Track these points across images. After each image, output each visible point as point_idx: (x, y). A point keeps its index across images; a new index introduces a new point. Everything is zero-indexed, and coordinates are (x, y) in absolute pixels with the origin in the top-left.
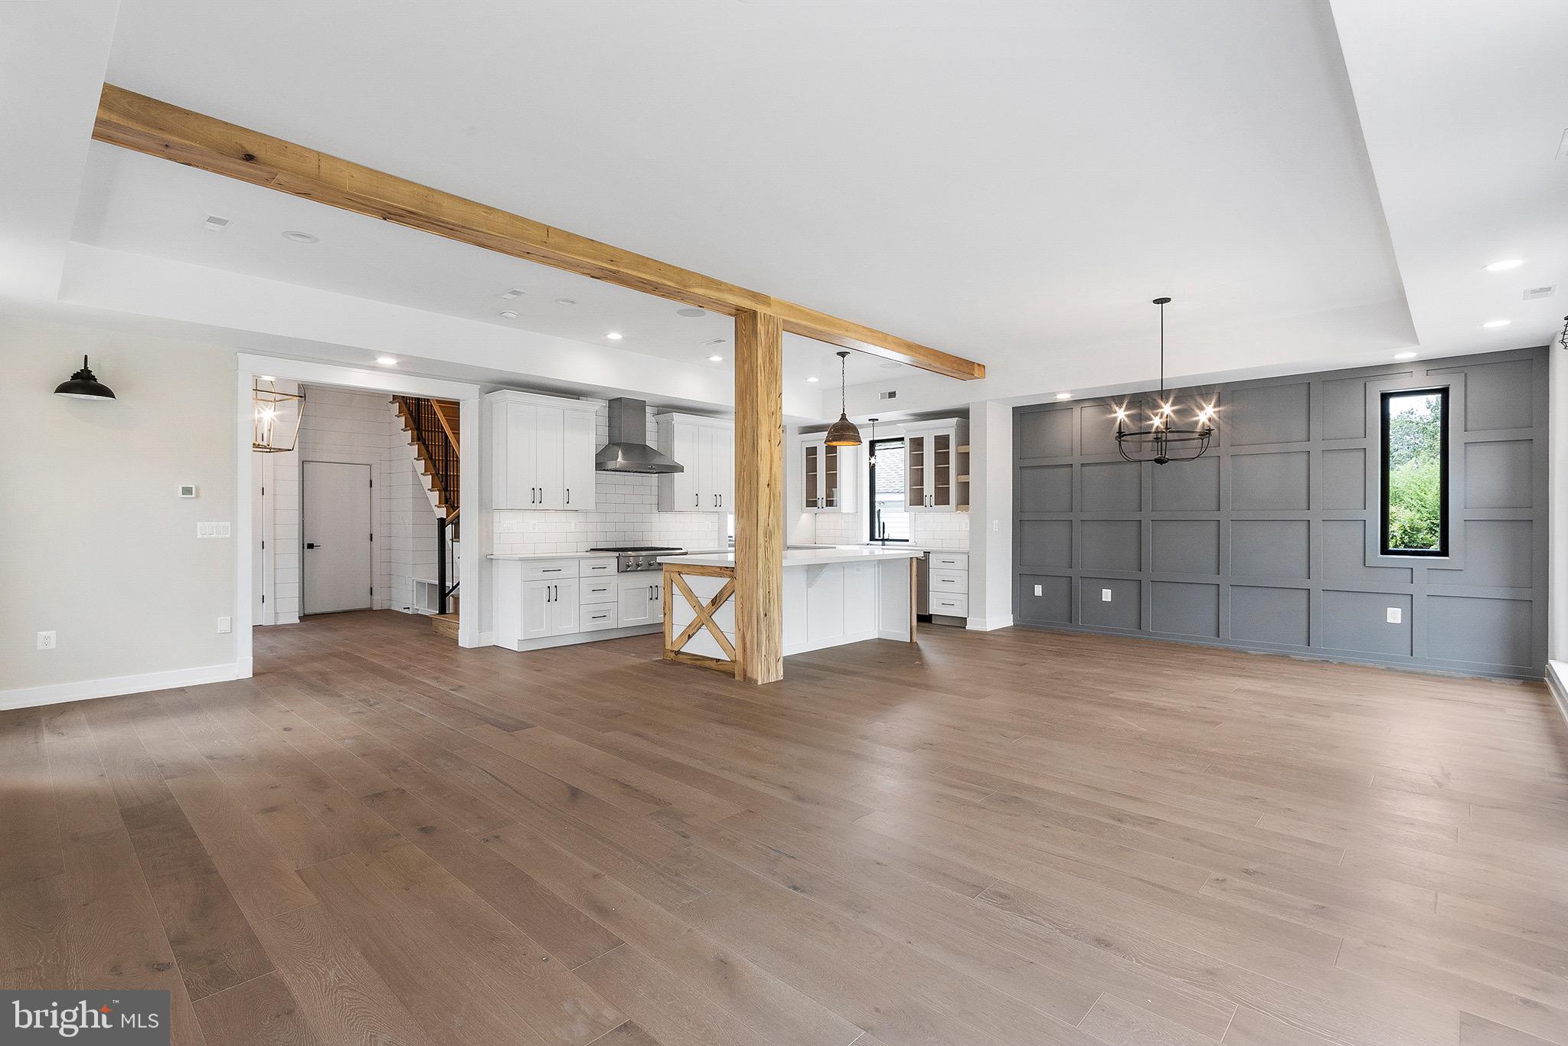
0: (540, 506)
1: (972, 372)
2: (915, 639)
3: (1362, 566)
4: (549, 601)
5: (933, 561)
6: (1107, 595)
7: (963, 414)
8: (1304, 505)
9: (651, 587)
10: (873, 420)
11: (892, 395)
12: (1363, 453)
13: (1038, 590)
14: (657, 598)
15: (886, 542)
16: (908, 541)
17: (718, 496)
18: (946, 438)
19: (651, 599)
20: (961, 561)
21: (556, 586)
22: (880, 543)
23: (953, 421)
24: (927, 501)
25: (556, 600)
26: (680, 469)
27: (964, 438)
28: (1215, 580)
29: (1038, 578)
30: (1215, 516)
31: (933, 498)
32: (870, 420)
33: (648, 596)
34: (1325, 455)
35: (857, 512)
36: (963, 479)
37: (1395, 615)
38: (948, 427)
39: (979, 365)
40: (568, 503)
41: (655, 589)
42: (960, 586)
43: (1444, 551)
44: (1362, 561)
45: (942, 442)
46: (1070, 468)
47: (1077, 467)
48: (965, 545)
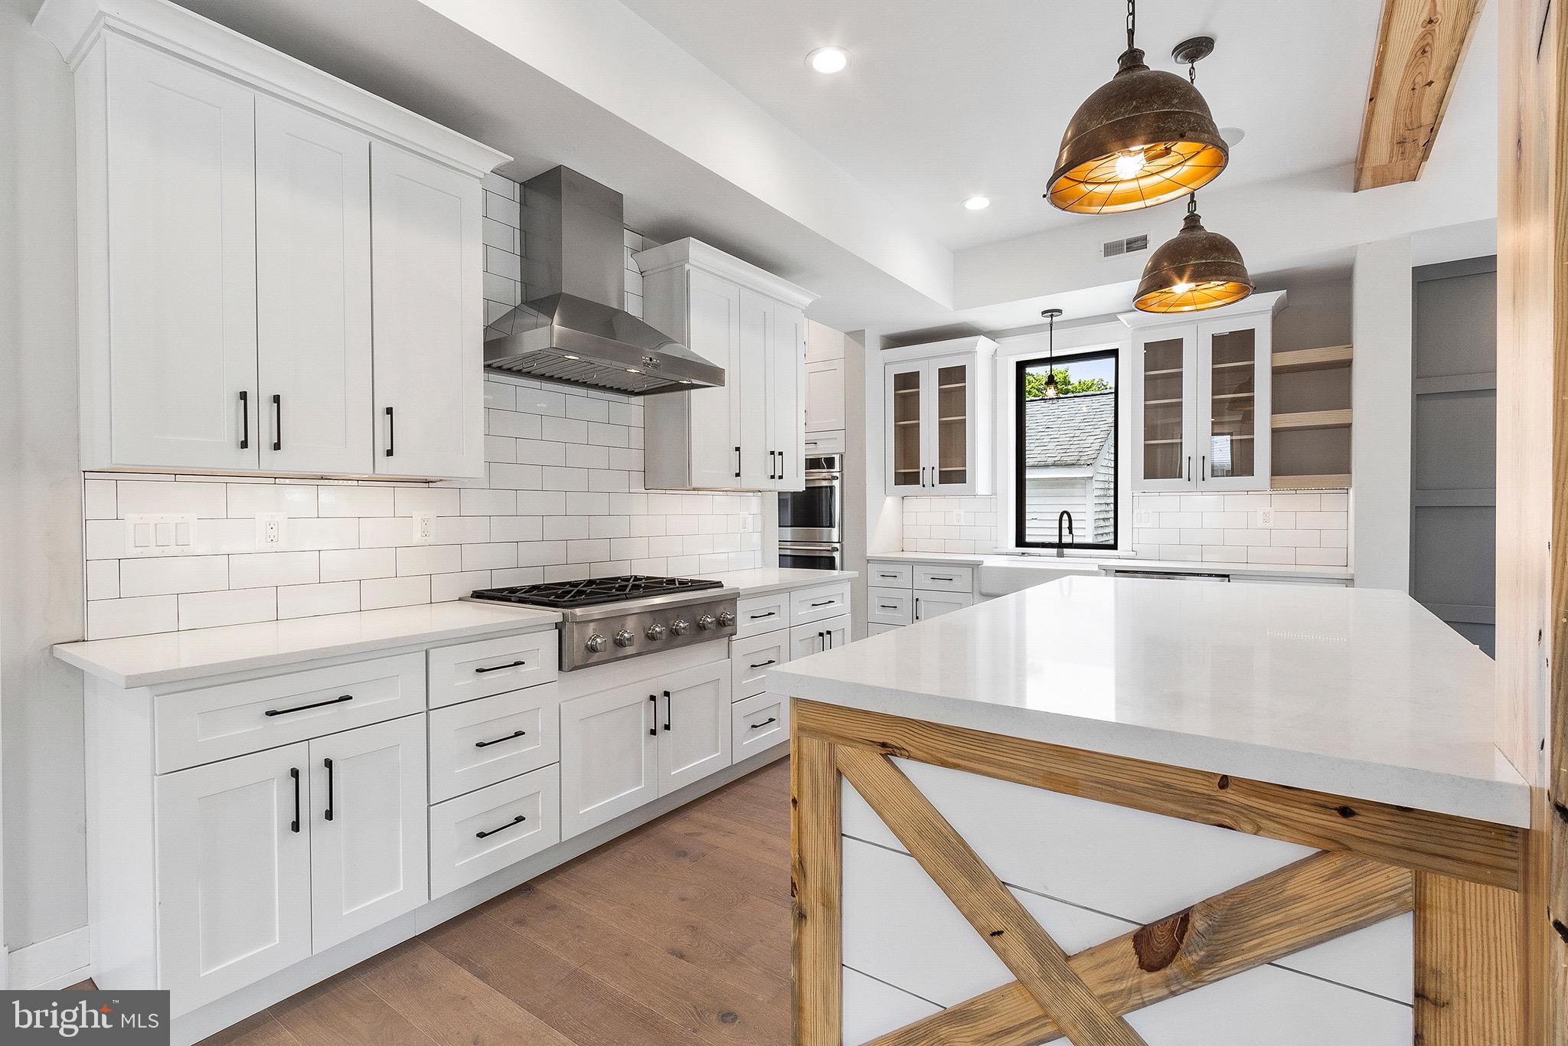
0: (274, 462)
4: (296, 826)
9: (653, 698)
10: (1050, 312)
11: (1138, 244)
14: (667, 727)
17: (776, 453)
18: (1246, 333)
19: (653, 732)
21: (329, 764)
24: (1193, 468)
25: (329, 815)
26: (713, 376)
31: (1208, 464)
32: (1044, 312)
33: (645, 724)
35: (994, 494)
40: (390, 453)
41: (662, 702)
45: (1234, 345)
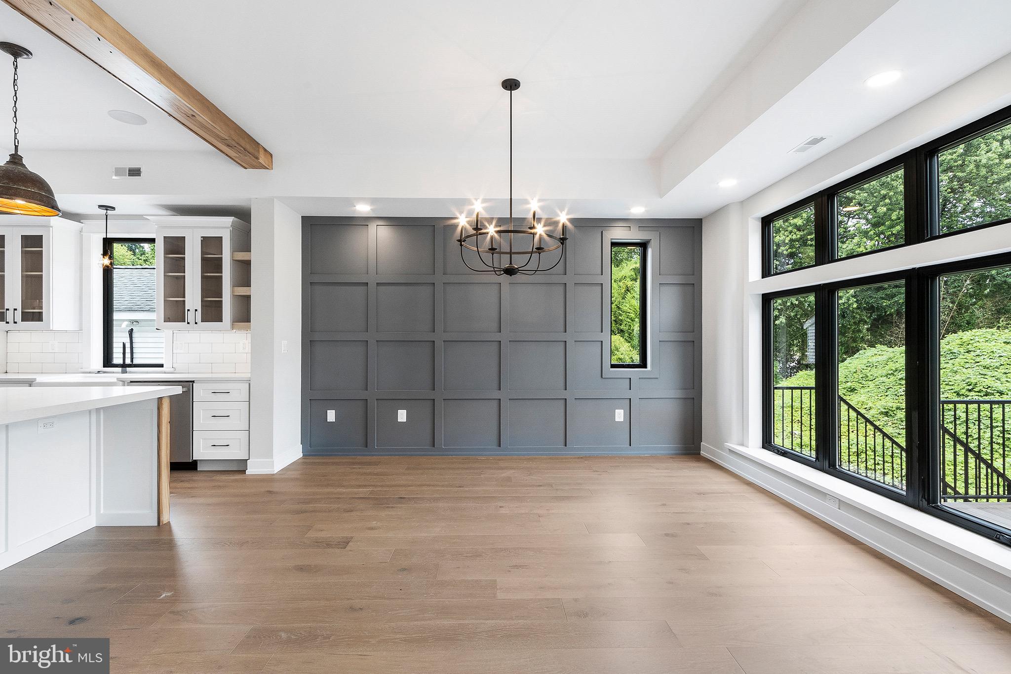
1: (256, 154)
2: (165, 519)
3: (600, 377)
5: (199, 393)
6: (402, 416)
7: (242, 215)
8: (562, 329)
10: (107, 208)
11: (135, 172)
12: (600, 288)
13: (331, 416)
15: (128, 369)
16: (162, 366)
18: (217, 241)
20: (239, 392)
22: (120, 369)
23: (228, 221)
24: (190, 316)
27: (243, 241)
28: (496, 394)
29: (331, 402)
30: (497, 337)
31: (199, 314)
32: (100, 206)
34: (576, 287)
35: (81, 330)
36: (242, 291)
37: (620, 415)
38: (222, 227)
39: (265, 150)
42: (238, 421)
43: (643, 364)
44: (600, 375)
45: (211, 244)
46: (366, 287)
47: (372, 286)
48: (245, 372)
